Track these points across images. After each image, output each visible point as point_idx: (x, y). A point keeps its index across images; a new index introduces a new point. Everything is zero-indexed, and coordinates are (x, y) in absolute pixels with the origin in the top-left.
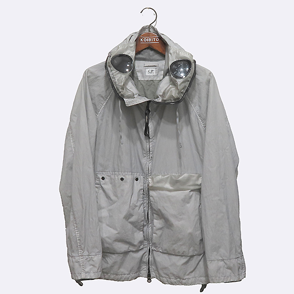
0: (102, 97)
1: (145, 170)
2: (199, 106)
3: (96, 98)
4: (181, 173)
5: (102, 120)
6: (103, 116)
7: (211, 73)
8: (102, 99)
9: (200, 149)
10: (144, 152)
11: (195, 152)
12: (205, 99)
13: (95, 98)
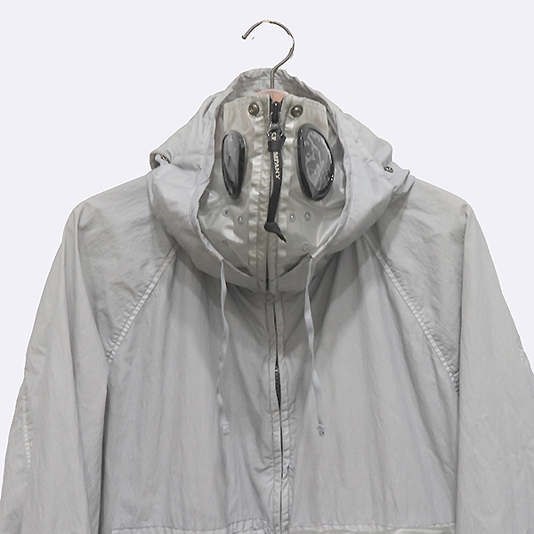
0: (129, 289)
1: (269, 510)
2: (435, 309)
3: (110, 294)
4: (385, 526)
5: (129, 360)
6: (131, 348)
7: (465, 206)
8: (127, 295)
9: (442, 442)
10: (266, 453)
11: (425, 450)
12: (454, 288)
13: (104, 293)
